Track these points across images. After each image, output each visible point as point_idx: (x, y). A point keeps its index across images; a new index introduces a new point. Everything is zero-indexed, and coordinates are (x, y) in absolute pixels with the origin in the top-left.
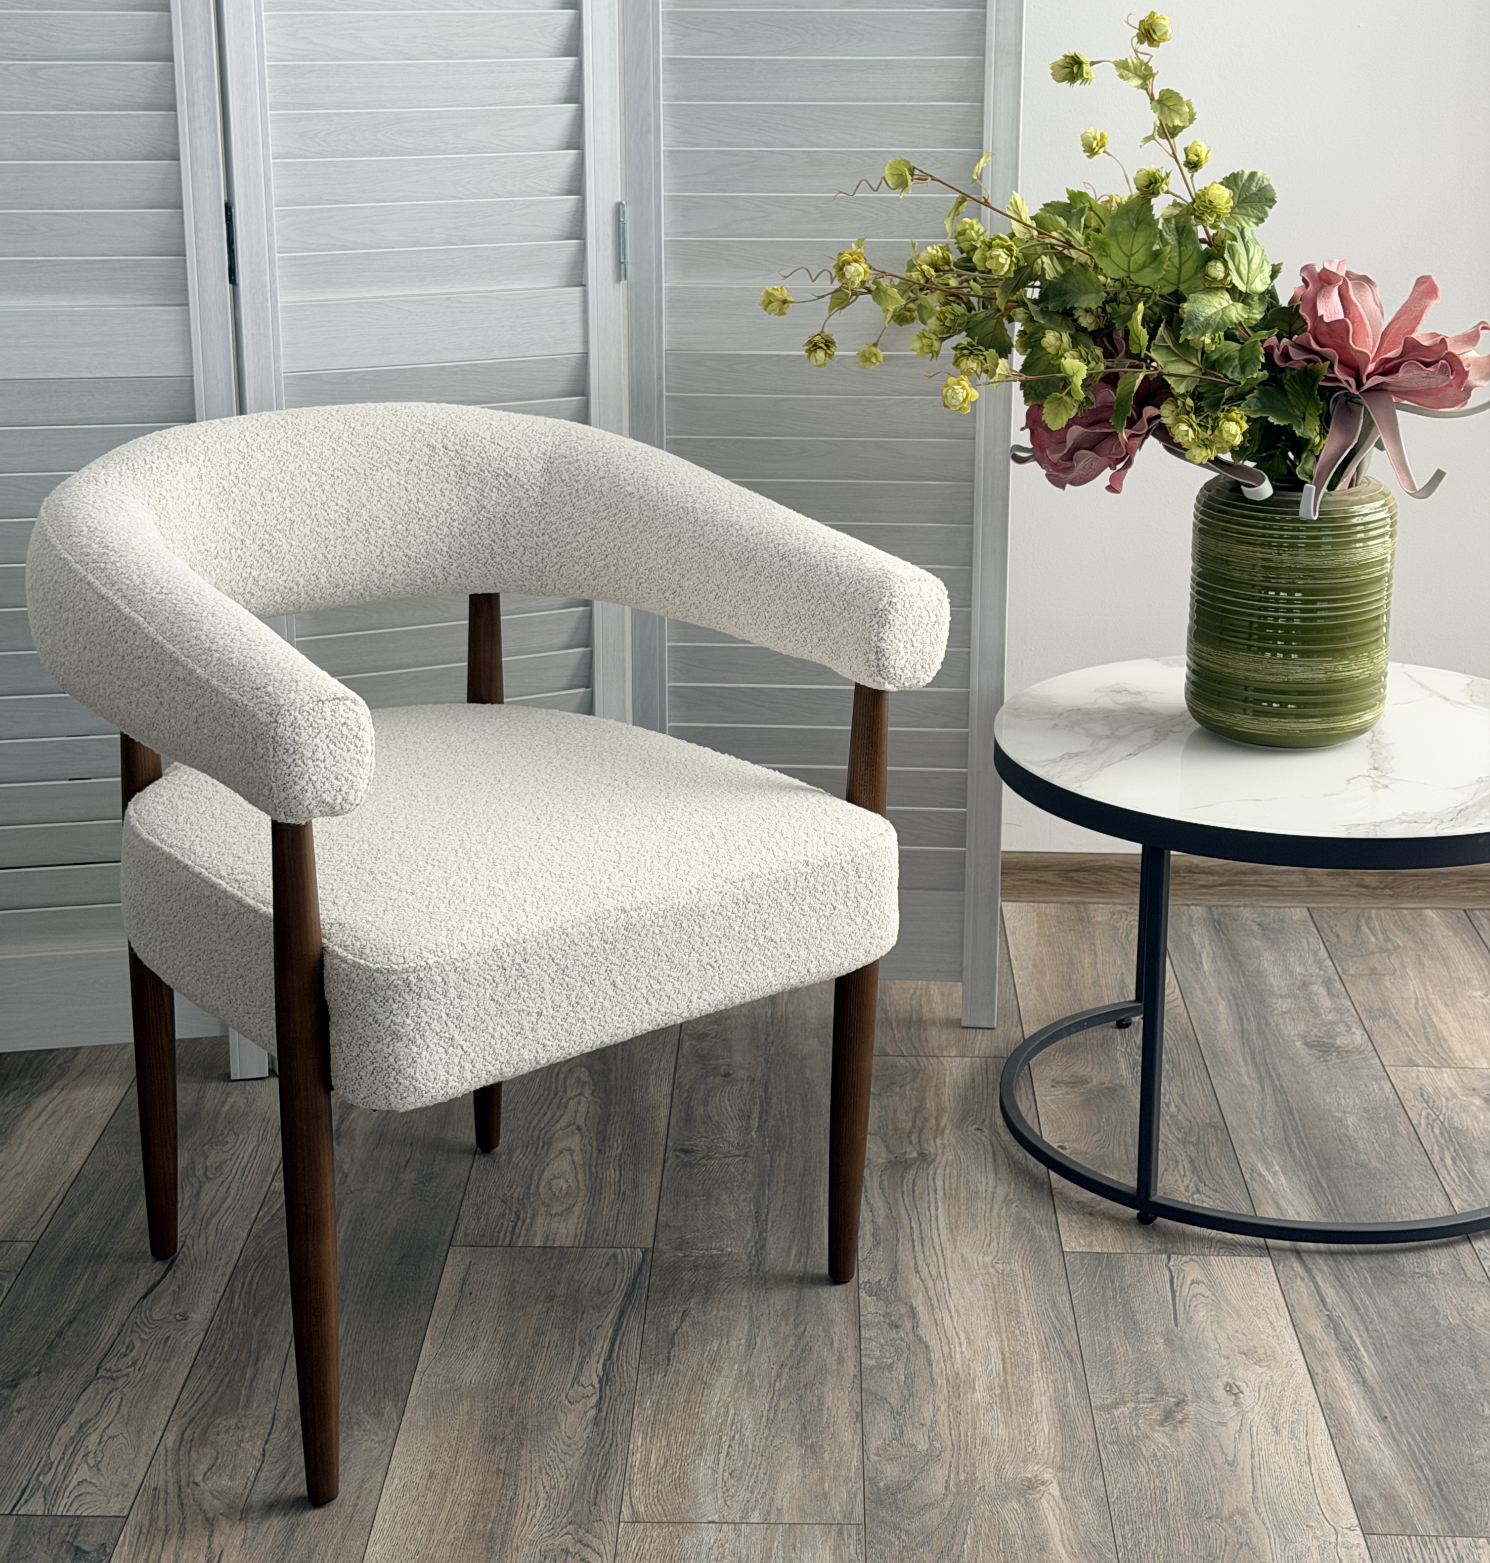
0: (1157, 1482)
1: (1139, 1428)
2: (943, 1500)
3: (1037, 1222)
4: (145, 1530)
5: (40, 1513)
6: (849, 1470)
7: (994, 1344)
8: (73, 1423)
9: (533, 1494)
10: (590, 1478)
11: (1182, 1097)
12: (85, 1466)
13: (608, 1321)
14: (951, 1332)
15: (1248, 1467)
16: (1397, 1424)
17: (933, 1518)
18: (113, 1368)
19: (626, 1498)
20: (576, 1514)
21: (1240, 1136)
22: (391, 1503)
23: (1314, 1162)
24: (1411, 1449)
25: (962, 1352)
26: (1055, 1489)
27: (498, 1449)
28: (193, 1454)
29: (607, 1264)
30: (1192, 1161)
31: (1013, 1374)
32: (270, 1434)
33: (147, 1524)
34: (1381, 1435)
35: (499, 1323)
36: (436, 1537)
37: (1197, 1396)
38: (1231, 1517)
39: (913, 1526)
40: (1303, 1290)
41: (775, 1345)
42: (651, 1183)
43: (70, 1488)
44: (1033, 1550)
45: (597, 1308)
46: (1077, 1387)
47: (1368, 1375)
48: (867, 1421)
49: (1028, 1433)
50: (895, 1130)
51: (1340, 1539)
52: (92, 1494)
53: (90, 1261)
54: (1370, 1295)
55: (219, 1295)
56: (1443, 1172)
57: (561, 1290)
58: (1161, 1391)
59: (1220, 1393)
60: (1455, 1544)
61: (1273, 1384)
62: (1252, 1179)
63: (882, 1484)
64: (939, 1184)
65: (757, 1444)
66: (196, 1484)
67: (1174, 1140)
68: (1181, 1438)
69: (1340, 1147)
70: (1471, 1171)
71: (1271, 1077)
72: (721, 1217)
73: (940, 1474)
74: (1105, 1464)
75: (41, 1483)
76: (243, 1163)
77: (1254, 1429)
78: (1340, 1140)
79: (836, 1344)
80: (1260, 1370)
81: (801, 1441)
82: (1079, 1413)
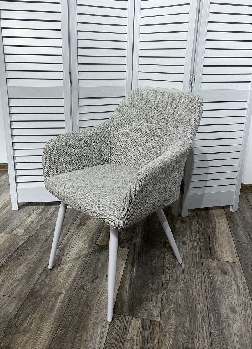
0: (82, 296)
1: (86, 283)
2: (42, 295)
3: (95, 238)
6: (31, 286)
14: (67, 259)
15: (101, 294)
17: (38, 299)
21: (137, 224)
23: (147, 231)
24: (132, 293)
25: (67, 263)
26: (63, 295)
29: (22, 239)
31: (72, 269)
34: (128, 290)
37: (100, 277)
38: (91, 306)
39: (34, 301)
40: (131, 256)
41: (37, 257)
42: (40, 224)
44: (51, 309)
45: (15, 247)
46: (81, 273)
47: (133, 276)
48: (41, 276)
49: (66, 282)
50: (84, 218)
54: (142, 258)
57: (12, 243)
58: (95, 275)
59: (105, 277)
60: (129, 318)
62: (135, 233)
63: (35, 290)
64: (84, 229)
65: (20, 278)
68: (92, 286)
72: (46, 232)
73: (46, 289)
74: (75, 290)
77: (106, 286)
81: (27, 279)
82: (78, 278)
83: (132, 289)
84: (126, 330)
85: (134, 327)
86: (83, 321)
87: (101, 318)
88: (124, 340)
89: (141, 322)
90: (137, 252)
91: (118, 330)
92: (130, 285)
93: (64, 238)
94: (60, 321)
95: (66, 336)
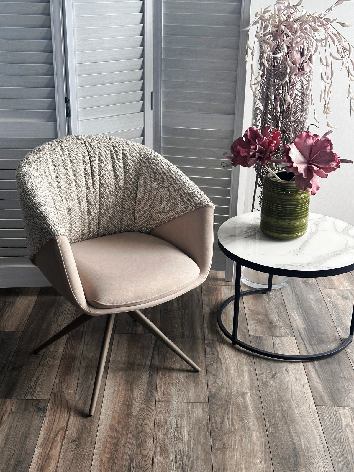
0: (271, 393)
1: (267, 380)
2: (225, 397)
4: (53, 403)
5: (30, 399)
6: (205, 389)
7: (235, 359)
8: (35, 376)
9: (137, 395)
10: (149, 391)
11: (275, 297)
12: (39, 387)
13: (150, 352)
14: (226, 356)
15: (291, 389)
16: (323, 379)
17: (223, 401)
18: (43, 363)
19: (157, 396)
20: (146, 400)
21: (288, 306)
22: (106, 397)
23: (304, 313)
24: (326, 385)
25: (228, 361)
26: (249, 394)
27: (128, 384)
28: (62, 385)
29: (150, 338)
30: (277, 313)
31: (239, 366)
32: (78, 380)
33: (54, 402)
34: (319, 381)
35: (126, 353)
36: (116, 405)
37: (279, 371)
38: (287, 402)
39: (219, 403)
40: (302, 345)
42: (158, 317)
43: (36, 393)
44: (245, 409)
45: (148, 349)
46: (253, 369)
47: (316, 367)
48: (208, 377)
49: (243, 381)
50: (212, 304)
51: (310, 407)
52: (41, 394)
53: (35, 336)
54: (316, 346)
55: (64, 345)
56: (332, 316)
58: (271, 371)
59: (284, 371)
60: (335, 408)
61: (296, 369)
62: (291, 317)
63: (212, 393)
65: (185, 383)
66: (64, 392)
67: (274, 307)
68: (276, 382)
69: (310, 309)
70: (339, 315)
71: (295, 292)
72: (174, 326)
73: (224, 391)
74: (260, 388)
75: (30, 392)
76: (67, 312)
77: (292, 380)
78: (310, 307)
79: (201, 358)
80: (293, 365)
81: (194, 382)
82: (254, 376)
83: (323, 381)
84: (338, 419)
85: (345, 415)
86: (288, 416)
87: (305, 410)
88: (340, 426)
89: (349, 410)
90: (307, 340)
91: (330, 419)
92: (319, 377)
93: (204, 332)
94: (263, 419)
95: (278, 431)
